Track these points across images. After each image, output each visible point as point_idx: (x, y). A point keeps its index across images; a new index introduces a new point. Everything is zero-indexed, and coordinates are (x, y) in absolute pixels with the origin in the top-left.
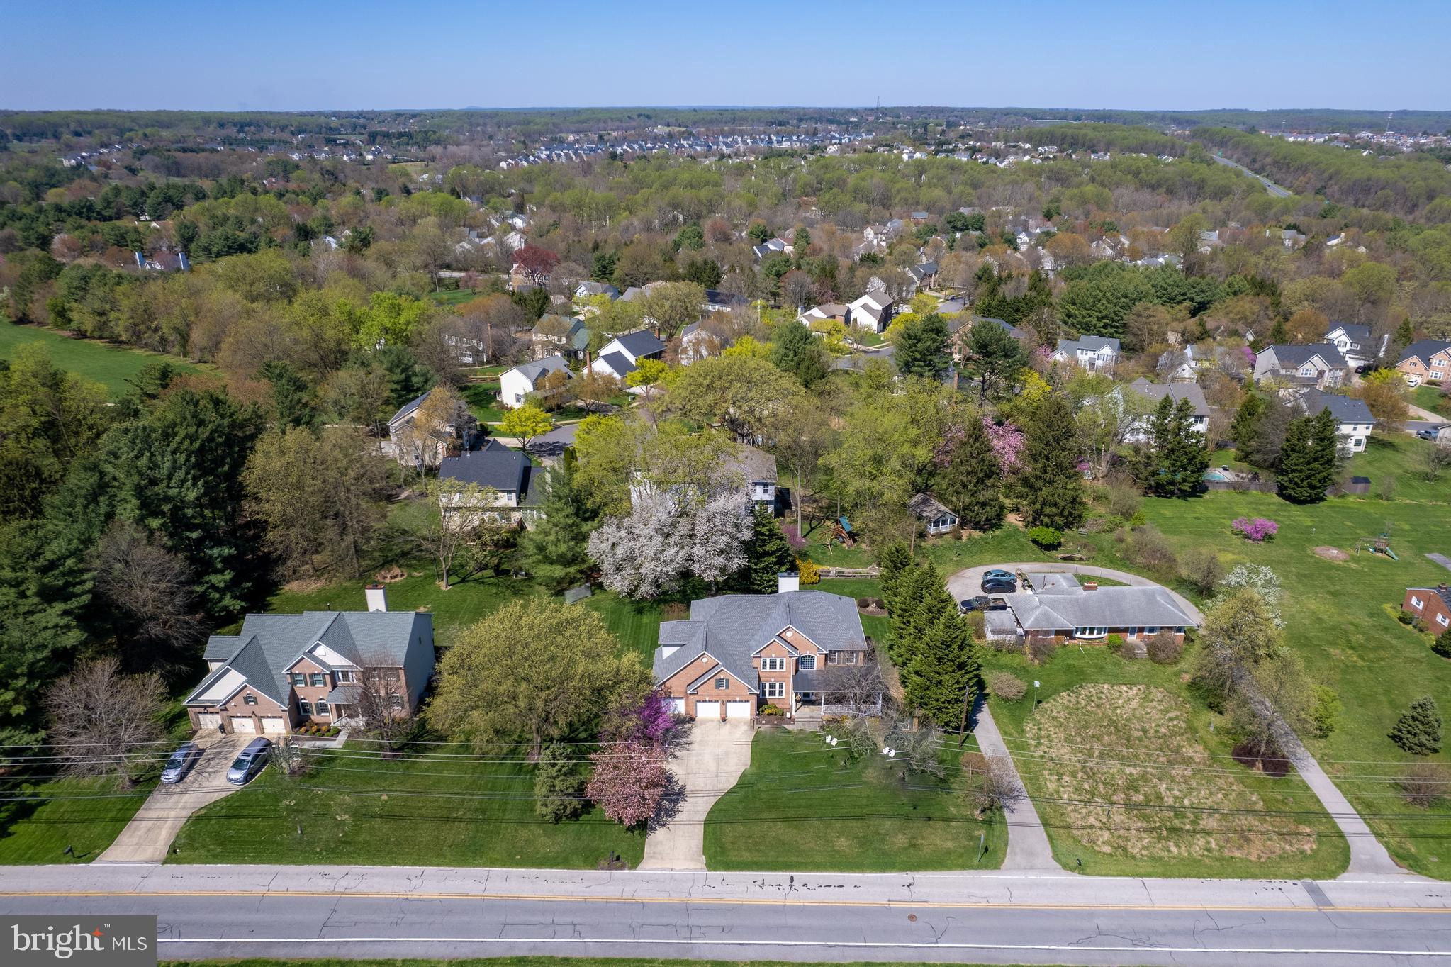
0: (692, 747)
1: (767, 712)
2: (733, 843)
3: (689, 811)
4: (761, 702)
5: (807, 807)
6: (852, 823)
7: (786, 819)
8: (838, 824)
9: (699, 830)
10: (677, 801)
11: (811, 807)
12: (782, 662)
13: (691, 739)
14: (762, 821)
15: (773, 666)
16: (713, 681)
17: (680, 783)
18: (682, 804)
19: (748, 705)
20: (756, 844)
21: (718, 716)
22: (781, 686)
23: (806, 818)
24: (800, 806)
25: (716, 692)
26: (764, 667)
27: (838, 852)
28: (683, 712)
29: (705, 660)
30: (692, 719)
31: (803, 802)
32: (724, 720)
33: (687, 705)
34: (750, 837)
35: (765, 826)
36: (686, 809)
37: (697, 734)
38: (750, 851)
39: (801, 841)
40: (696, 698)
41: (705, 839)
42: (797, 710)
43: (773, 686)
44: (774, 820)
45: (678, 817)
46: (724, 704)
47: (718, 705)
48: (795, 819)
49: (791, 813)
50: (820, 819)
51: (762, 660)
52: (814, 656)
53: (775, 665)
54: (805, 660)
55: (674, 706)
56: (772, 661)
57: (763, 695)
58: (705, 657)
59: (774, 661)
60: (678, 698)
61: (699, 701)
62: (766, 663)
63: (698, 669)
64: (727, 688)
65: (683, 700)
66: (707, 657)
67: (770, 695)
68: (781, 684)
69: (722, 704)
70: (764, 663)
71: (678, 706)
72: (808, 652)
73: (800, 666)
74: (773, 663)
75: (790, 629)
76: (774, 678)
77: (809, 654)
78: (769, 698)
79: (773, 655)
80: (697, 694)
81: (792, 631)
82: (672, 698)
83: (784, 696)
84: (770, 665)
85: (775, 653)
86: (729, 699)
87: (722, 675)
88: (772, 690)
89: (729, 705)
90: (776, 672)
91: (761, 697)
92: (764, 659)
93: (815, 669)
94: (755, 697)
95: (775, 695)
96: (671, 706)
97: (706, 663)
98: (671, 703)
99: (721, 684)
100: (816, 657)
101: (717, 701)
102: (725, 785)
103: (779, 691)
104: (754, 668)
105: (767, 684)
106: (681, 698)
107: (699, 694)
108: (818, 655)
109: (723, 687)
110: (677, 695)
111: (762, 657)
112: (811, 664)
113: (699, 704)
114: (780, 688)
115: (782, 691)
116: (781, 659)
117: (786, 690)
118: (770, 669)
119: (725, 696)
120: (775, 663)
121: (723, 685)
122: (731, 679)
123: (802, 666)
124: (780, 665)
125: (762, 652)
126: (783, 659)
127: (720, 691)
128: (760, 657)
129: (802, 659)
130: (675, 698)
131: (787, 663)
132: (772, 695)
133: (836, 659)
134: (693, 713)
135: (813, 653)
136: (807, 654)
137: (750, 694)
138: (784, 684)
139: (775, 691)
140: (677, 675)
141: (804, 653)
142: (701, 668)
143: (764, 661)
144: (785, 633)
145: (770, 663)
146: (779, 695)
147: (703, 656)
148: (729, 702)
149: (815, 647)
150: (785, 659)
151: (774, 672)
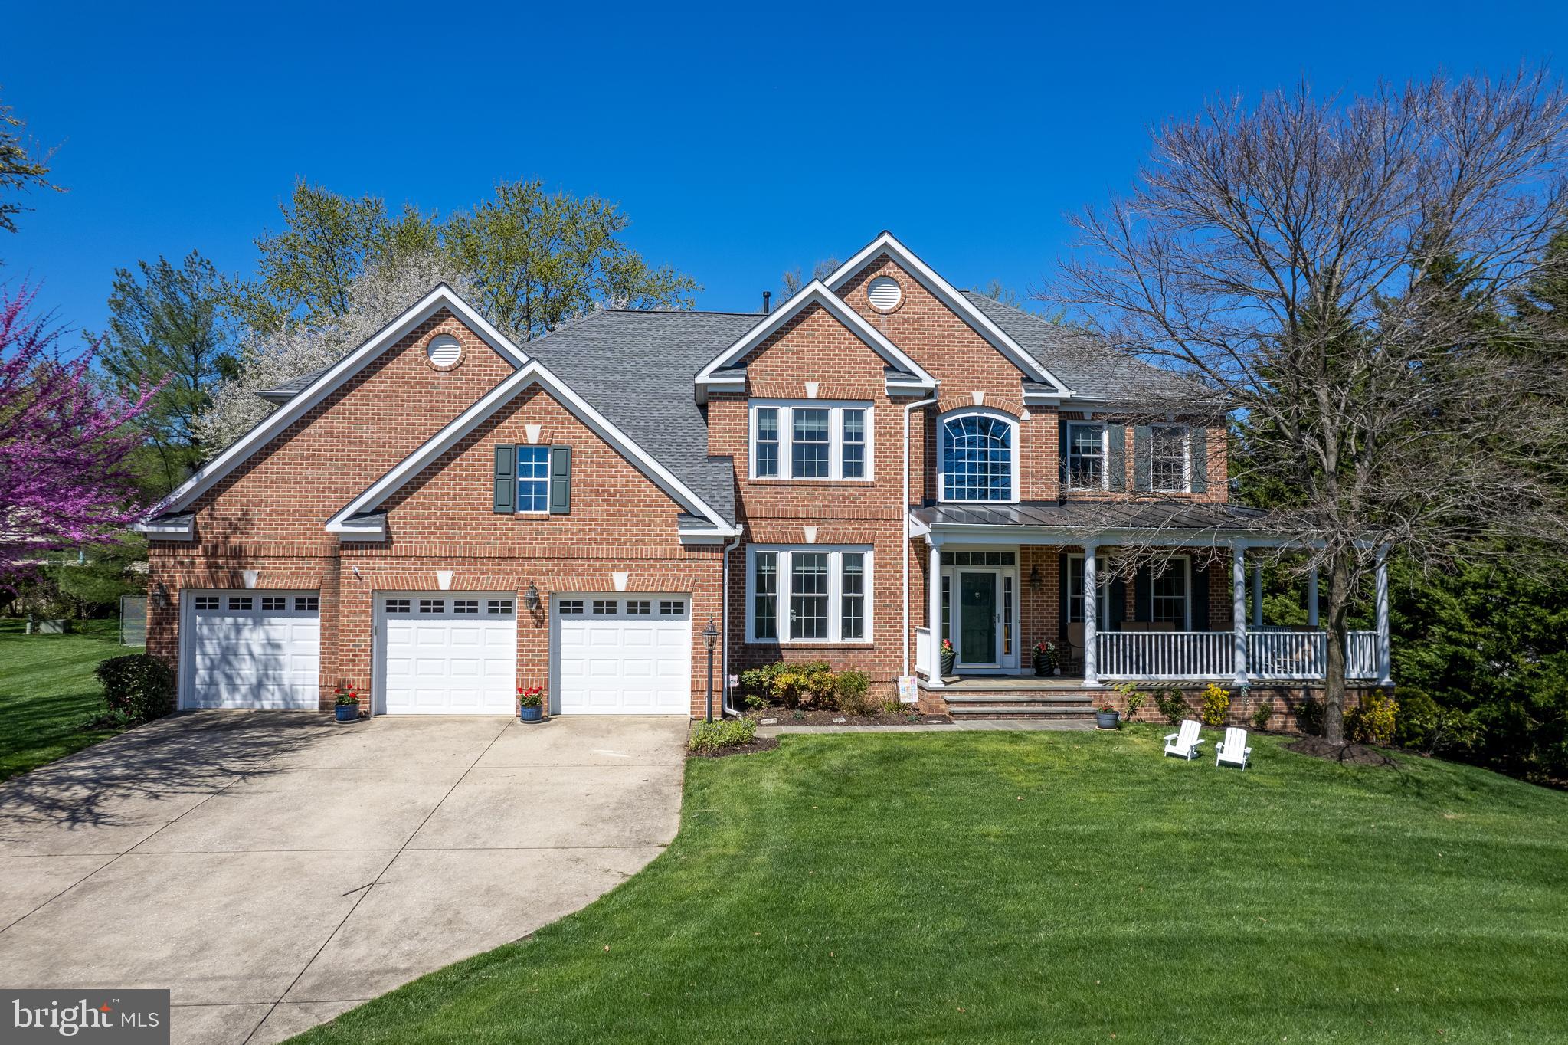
4: (749, 662)
12: (854, 434)
15: (810, 455)
16: (477, 469)
21: (508, 705)
25: (491, 532)
26: (768, 453)
28: (309, 691)
29: (447, 356)
32: (535, 712)
33: (330, 645)
40: (381, 575)
43: (809, 583)
47: (504, 635)
51: (753, 413)
52: (1005, 425)
53: (824, 450)
54: (961, 443)
55: (257, 650)
56: (804, 425)
57: (759, 634)
58: (449, 338)
59: (815, 425)
60: (291, 603)
61: (398, 607)
62: (773, 434)
63: (408, 407)
64: (563, 508)
65: (317, 621)
66: (461, 333)
67: (795, 631)
68: (853, 561)
69: (530, 621)
70: (762, 434)
71: (285, 657)
72: (978, 398)
73: (941, 478)
74: (811, 435)
75: (889, 269)
76: (818, 520)
77: (983, 408)
78: (792, 648)
79: (812, 389)
80: (386, 542)
81: (895, 282)
82: (257, 603)
83: (868, 637)
84: (797, 450)
85: (819, 377)
86: (574, 584)
87: (532, 419)
88: (810, 600)
89: (575, 633)
90: (826, 486)
91: (750, 638)
92: (762, 413)
93: (1016, 497)
94: (714, 567)
95: (822, 632)
96: (243, 650)
97: (452, 370)
98: (246, 633)
99: (525, 487)
100: (1015, 428)
101: (500, 608)
102: (406, 946)
103: (846, 602)
104: (712, 458)
105: (784, 560)
106: (306, 604)
107: (398, 547)
108: (1026, 415)
109: (541, 504)
110: (279, 579)
111: (756, 393)
112: (995, 468)
113: (400, 632)
114: (847, 588)
115: (859, 602)
116: (848, 415)
117: (878, 594)
118: (797, 470)
119: (543, 565)
120: (824, 435)
121: (541, 488)
122: (585, 447)
123: (949, 481)
124: (847, 450)
125: (755, 366)
126: (859, 415)
127: (523, 529)
128: (744, 395)
129: (948, 440)
130: (275, 604)
131: (878, 435)
132: (809, 633)
133: (1105, 464)
134: (360, 682)
135: (1002, 402)
136: (972, 408)
137: (688, 547)
138: (869, 558)
139: (823, 603)
140: (292, 450)
141: (958, 401)
142: (425, 405)
143: (767, 424)
144: (862, 288)
145: (798, 434)
146: (846, 633)
147: (440, 328)
148: (572, 608)
149: (1011, 370)
150: (869, 414)
151: (816, 485)
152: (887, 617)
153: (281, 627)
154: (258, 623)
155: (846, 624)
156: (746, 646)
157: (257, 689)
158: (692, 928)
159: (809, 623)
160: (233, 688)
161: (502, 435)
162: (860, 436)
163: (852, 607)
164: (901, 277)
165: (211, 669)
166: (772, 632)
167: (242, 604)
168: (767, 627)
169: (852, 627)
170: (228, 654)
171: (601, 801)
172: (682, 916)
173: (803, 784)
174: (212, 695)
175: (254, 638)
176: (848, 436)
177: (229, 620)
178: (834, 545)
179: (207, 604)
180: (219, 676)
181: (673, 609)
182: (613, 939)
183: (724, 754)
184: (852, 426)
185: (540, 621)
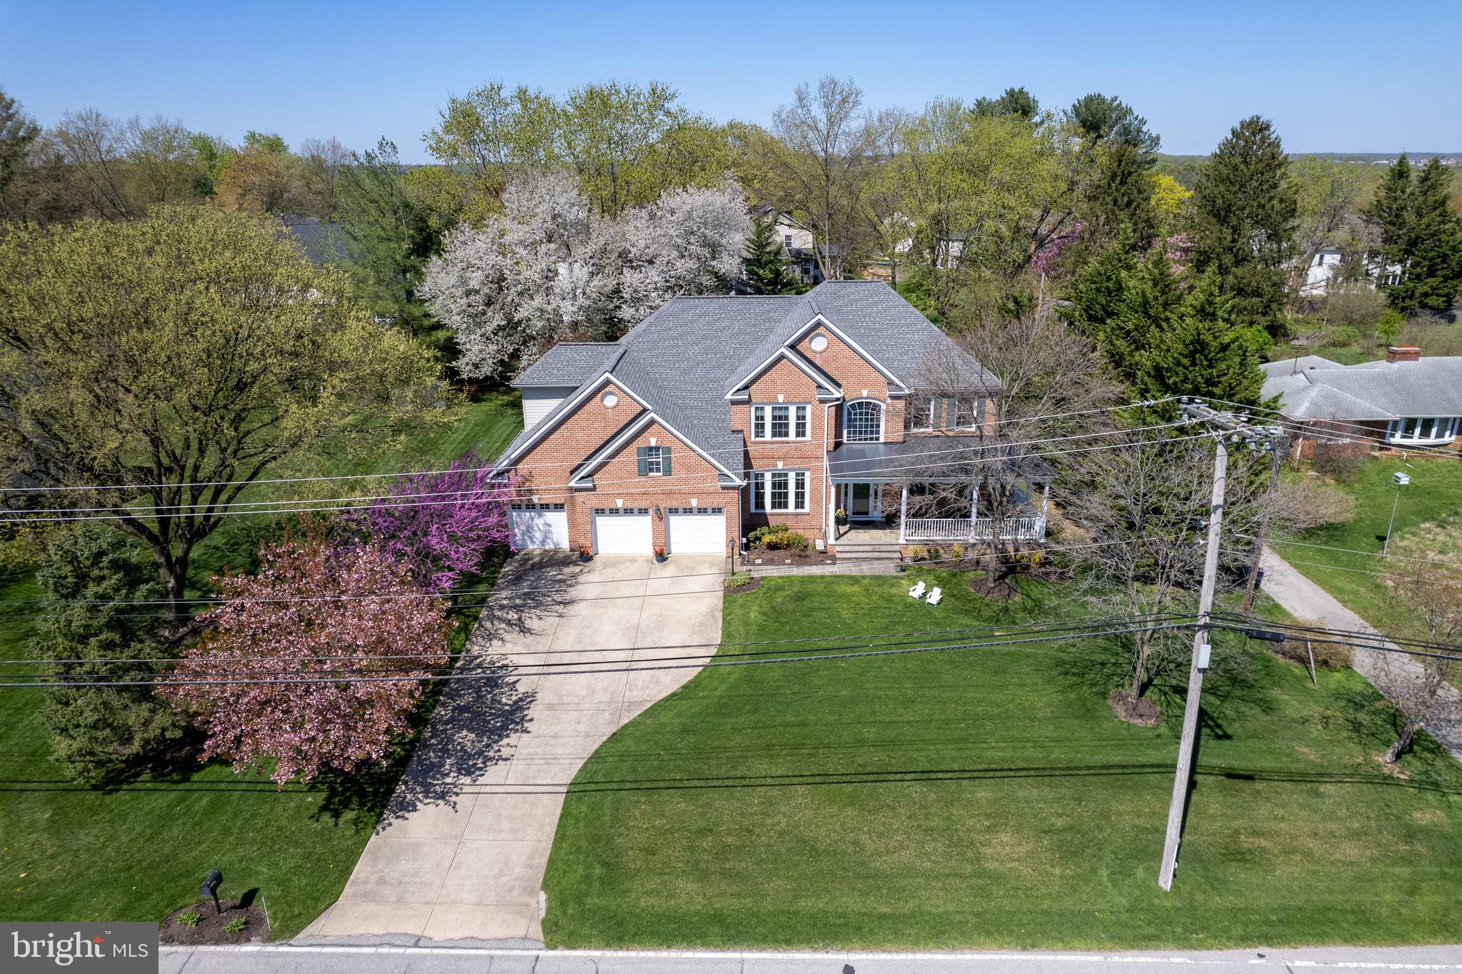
0: (572, 609)
1: (766, 539)
2: (650, 851)
3: (530, 758)
4: (752, 522)
5: (879, 744)
6: (1024, 790)
7: (821, 779)
8: (984, 793)
9: (549, 811)
10: (502, 732)
11: (896, 743)
12: (801, 418)
13: (573, 593)
14: (747, 783)
15: (780, 428)
16: (630, 457)
17: (522, 688)
18: (513, 739)
19: (720, 520)
20: (723, 852)
21: (649, 551)
22: (800, 484)
23: (881, 775)
24: (860, 743)
25: (638, 483)
26: (760, 427)
27: (997, 878)
28: (565, 545)
29: (610, 401)
30: (586, 557)
31: (870, 733)
32: (661, 556)
33: (572, 524)
34: (705, 832)
35: (756, 798)
36: (522, 752)
37: (589, 584)
38: (702, 876)
39: (871, 845)
40: (592, 501)
41: (560, 836)
42: (839, 536)
43: (780, 486)
44: (784, 782)
45: (493, 774)
46: (661, 516)
47: (646, 522)
48: (846, 778)
49: (834, 763)
50: (926, 776)
51: (753, 409)
52: (878, 406)
53: (787, 425)
54: (855, 414)
55: (542, 528)
56: (777, 413)
57: (757, 507)
58: (611, 393)
59: (782, 413)
60: (552, 507)
61: (600, 512)
62: (762, 418)
63: (596, 425)
64: (668, 472)
65: (565, 514)
66: (617, 391)
67: (773, 506)
68: (800, 475)
69: (657, 519)
70: (757, 418)
71: (552, 529)
72: (865, 393)
73: (845, 432)
74: (780, 418)
75: (821, 330)
76: (784, 458)
77: (867, 398)
78: (772, 514)
79: (781, 398)
80: (594, 489)
81: (824, 336)
82: (538, 507)
83: (807, 509)
84: (774, 426)
85: (785, 392)
86: (675, 505)
87: (652, 435)
88: (780, 493)
89: (675, 520)
90: (787, 443)
91: (753, 510)
92: (757, 409)
93: (882, 440)
94: (735, 496)
95: (786, 506)
96: (536, 528)
97: (614, 408)
98: (536, 521)
99: (651, 463)
100: (883, 406)
101: (643, 511)
102: (647, 691)
103: (797, 494)
104: (734, 432)
105: (768, 476)
106: (559, 507)
107: (599, 491)
108: (889, 401)
109: (658, 470)
110: (548, 498)
111: (754, 400)
112: (872, 426)
113: (601, 521)
114: (797, 487)
115: (803, 494)
116: (798, 408)
117: (812, 491)
118: (774, 435)
119: (661, 497)
120: (787, 418)
121: (658, 463)
122: (675, 446)
123: (849, 433)
124: (798, 425)
125: (753, 388)
126: (804, 408)
127: (651, 482)
128: (749, 402)
129: (849, 414)
130: (545, 507)
131: (813, 419)
132: (780, 507)
133: (932, 416)
134: (588, 544)
135: (877, 394)
136: (862, 398)
137: (723, 488)
138: (808, 474)
139: (786, 495)
140: (546, 444)
141: (854, 395)
142: (603, 424)
143: (759, 414)
144: (807, 340)
145: (774, 418)
146: (797, 507)
147: (607, 389)
148: (674, 511)
149: (882, 378)
150: (809, 408)
151: (783, 442)
152: (816, 501)
153: (550, 516)
154: (540, 516)
155: (797, 503)
156: (751, 514)
157: (543, 542)
158: (724, 687)
159: (780, 503)
160: (533, 542)
161: (641, 442)
162: (804, 418)
163: (800, 497)
164: (827, 333)
165: (523, 534)
166: (763, 507)
167: (531, 506)
168: (760, 504)
169: (800, 504)
170: (529, 529)
171: (694, 621)
172: (721, 683)
173: (766, 614)
174: (524, 546)
175: (539, 522)
176: (798, 418)
177: (528, 514)
178: (791, 470)
179: (517, 507)
180: (526, 538)
181: (717, 511)
182: (703, 691)
183: (738, 591)
184: (800, 413)
185: (661, 519)
